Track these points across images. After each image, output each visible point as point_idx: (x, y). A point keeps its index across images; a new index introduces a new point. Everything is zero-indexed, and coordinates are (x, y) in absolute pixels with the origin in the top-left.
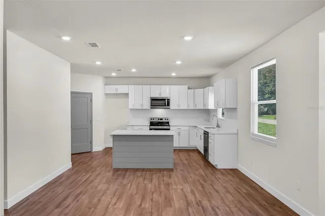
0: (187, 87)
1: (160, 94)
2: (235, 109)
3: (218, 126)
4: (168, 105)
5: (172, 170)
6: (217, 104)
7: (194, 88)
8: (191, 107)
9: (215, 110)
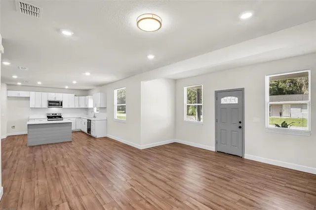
0: (74, 95)
1: (55, 98)
2: (105, 108)
3: (95, 117)
4: (61, 105)
5: (71, 142)
6: (95, 105)
7: (79, 96)
8: (77, 107)
9: (93, 109)
